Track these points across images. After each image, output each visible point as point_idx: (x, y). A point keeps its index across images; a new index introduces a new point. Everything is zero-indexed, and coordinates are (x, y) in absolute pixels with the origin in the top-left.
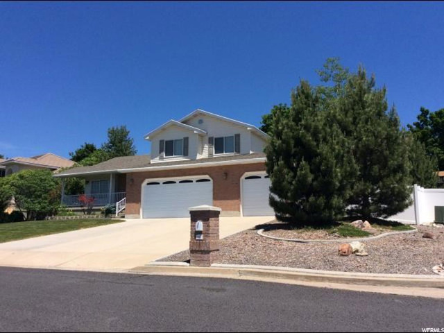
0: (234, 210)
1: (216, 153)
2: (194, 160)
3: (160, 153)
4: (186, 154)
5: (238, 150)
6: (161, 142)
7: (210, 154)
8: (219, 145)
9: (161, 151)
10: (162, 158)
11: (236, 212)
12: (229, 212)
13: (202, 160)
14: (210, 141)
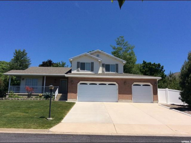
0: (129, 99)
1: (106, 71)
2: (97, 74)
3: (77, 68)
4: (92, 70)
5: (117, 71)
6: (78, 63)
7: (103, 71)
8: (107, 68)
9: (78, 67)
10: (78, 71)
11: (130, 100)
12: (127, 100)
13: (100, 74)
14: (103, 65)
